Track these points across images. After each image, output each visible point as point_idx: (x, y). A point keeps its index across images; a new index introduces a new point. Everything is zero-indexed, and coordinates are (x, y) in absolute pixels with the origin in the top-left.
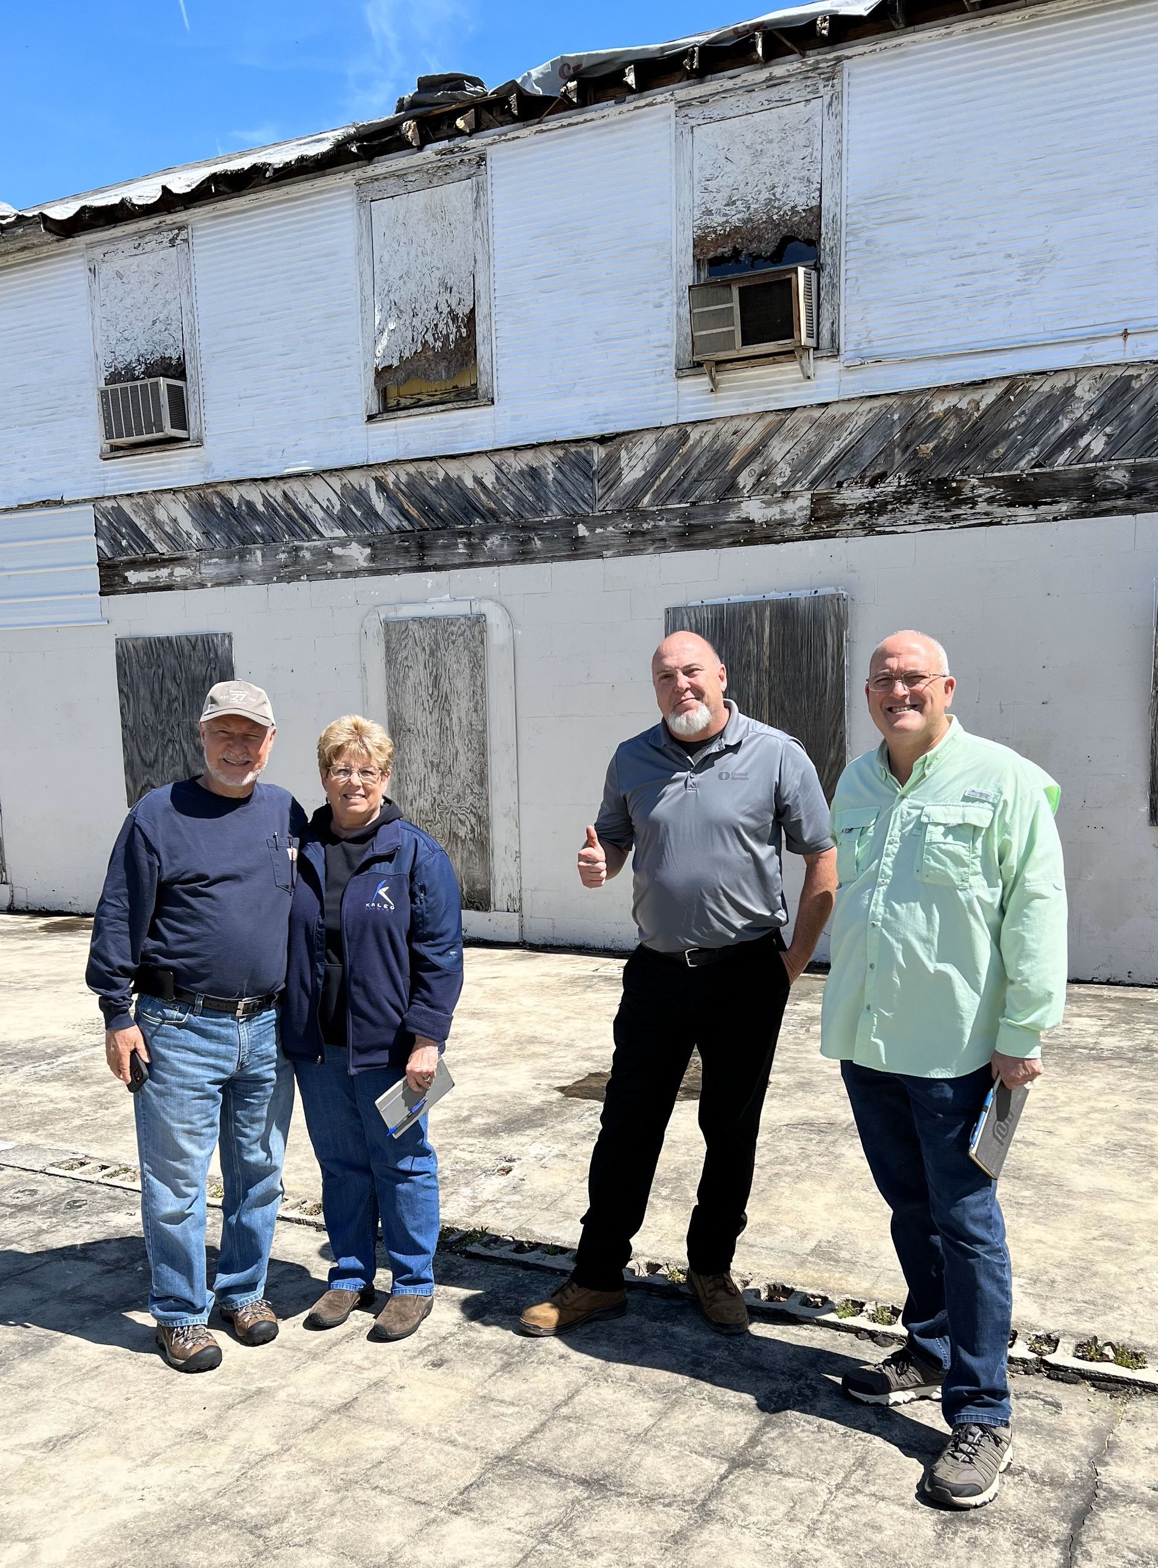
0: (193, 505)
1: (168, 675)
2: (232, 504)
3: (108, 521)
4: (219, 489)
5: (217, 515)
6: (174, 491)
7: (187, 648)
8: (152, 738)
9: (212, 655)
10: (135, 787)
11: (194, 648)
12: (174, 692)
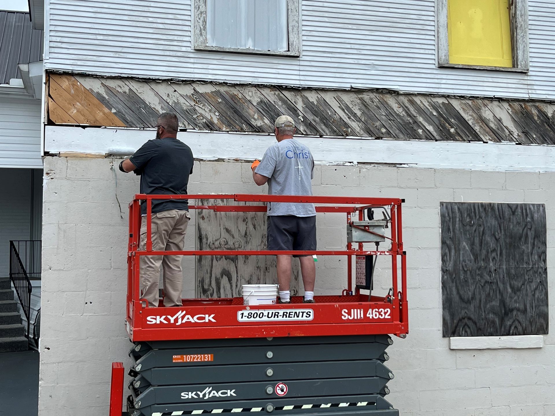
0: (516, 113)
1: (488, 232)
2: (547, 116)
3: (438, 112)
4: (537, 104)
5: (535, 122)
6: (500, 100)
7: (507, 212)
8: (470, 281)
9: (529, 219)
10: (452, 319)
11: (514, 213)
12: (492, 245)
